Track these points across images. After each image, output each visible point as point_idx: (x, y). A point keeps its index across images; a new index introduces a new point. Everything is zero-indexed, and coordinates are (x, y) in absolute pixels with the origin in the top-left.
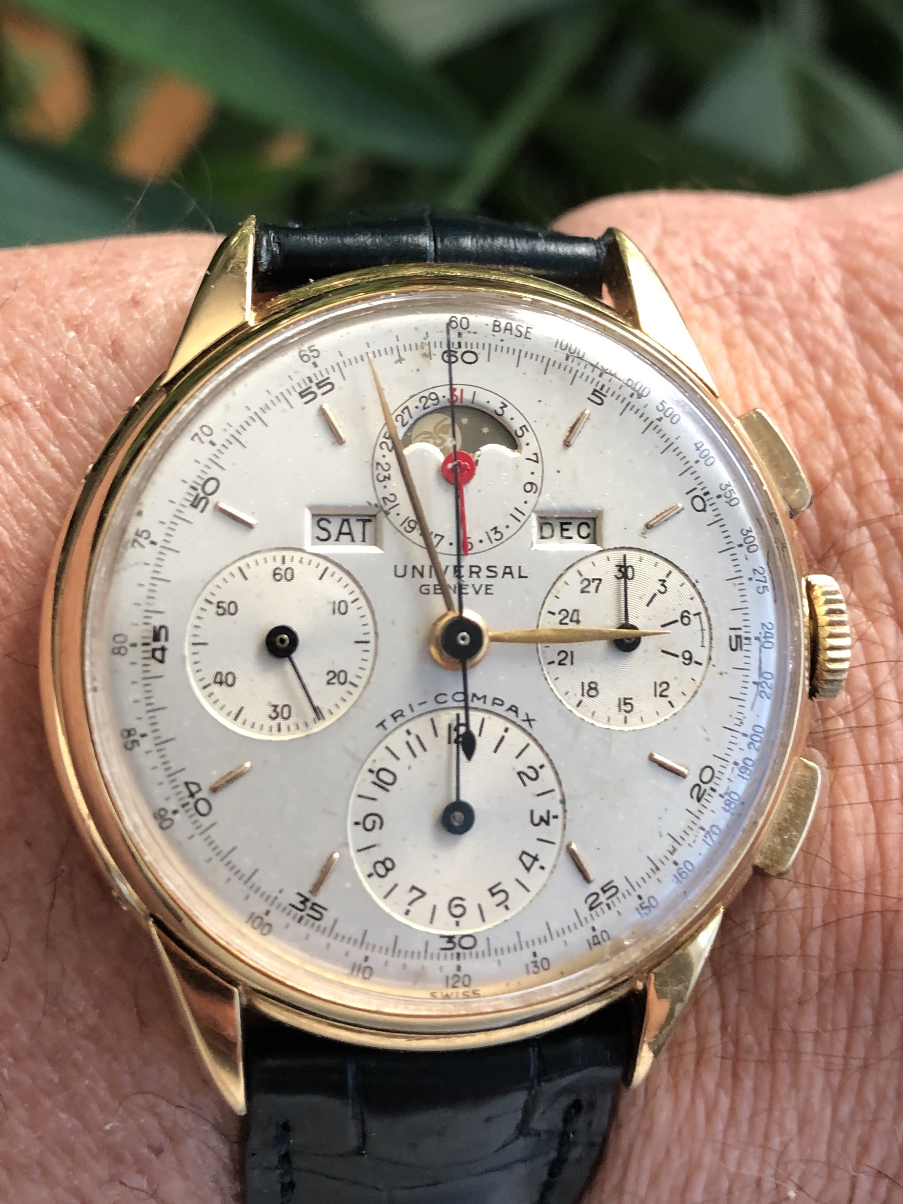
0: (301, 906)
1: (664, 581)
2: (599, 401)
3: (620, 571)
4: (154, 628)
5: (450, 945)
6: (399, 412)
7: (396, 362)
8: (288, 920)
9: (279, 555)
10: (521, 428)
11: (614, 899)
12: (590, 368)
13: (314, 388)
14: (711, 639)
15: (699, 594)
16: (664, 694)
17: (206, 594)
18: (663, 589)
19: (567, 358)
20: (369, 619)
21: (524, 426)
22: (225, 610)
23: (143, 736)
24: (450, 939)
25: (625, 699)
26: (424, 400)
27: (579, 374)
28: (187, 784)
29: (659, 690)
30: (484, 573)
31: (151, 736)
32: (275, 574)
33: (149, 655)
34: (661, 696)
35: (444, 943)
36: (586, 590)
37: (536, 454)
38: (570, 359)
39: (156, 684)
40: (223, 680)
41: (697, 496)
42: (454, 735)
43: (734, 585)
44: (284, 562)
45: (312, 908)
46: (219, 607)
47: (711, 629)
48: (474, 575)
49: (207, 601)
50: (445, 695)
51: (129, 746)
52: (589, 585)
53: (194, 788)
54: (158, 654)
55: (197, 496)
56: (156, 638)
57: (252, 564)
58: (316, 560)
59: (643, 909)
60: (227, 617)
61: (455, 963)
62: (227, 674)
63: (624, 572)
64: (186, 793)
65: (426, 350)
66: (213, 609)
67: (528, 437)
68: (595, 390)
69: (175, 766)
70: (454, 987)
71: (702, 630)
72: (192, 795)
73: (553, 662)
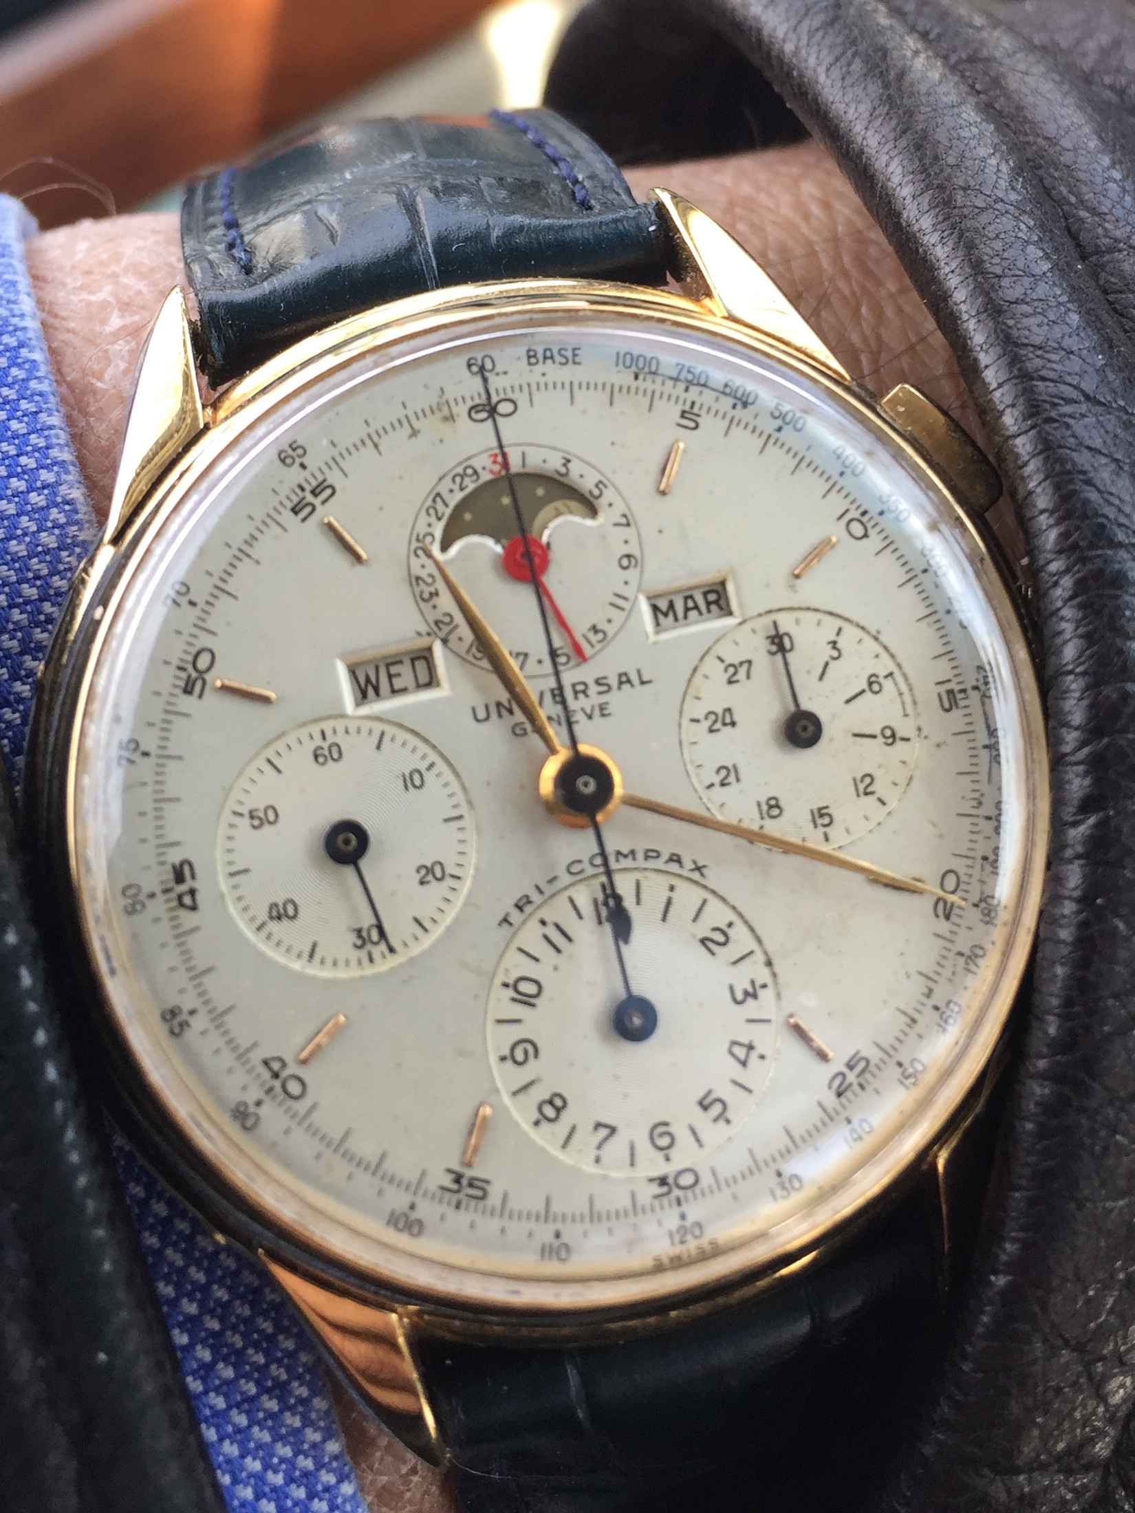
0: (455, 1187)
1: (834, 643)
2: (692, 424)
3: (773, 643)
4: (174, 867)
5: (665, 1189)
6: (429, 502)
7: (411, 436)
8: (443, 1208)
9: (315, 730)
10: (597, 486)
11: (868, 1076)
12: (670, 383)
13: (309, 498)
14: (915, 703)
15: (886, 648)
16: (869, 790)
17: (231, 805)
18: (835, 654)
19: (636, 377)
20: (455, 786)
21: (601, 482)
22: (261, 819)
23: (192, 1012)
24: (663, 1181)
25: (820, 809)
26: (458, 479)
27: (657, 395)
28: (266, 1063)
29: (861, 787)
30: (593, 689)
31: (202, 1011)
32: (316, 757)
33: (175, 903)
34: (866, 794)
35: (656, 1189)
36: (735, 678)
37: (624, 516)
38: (641, 377)
39: (192, 940)
40: (279, 913)
41: (851, 520)
42: (604, 912)
43: (929, 625)
44: (324, 737)
45: (471, 1185)
46: (252, 817)
47: (911, 690)
48: (581, 696)
49: (236, 814)
50: (580, 861)
51: (177, 1030)
52: (735, 673)
53: (276, 1066)
54: (187, 900)
55: (189, 677)
56: (179, 878)
57: (283, 750)
58: (366, 725)
59: (907, 1077)
60: (267, 829)
61: (676, 1211)
62: (285, 905)
63: (779, 643)
64: (266, 1075)
65: (446, 411)
66: (245, 823)
67: (609, 495)
68: (684, 412)
69: (244, 1043)
70: (682, 1242)
71: (901, 694)
72: (276, 1075)
73: (712, 785)
